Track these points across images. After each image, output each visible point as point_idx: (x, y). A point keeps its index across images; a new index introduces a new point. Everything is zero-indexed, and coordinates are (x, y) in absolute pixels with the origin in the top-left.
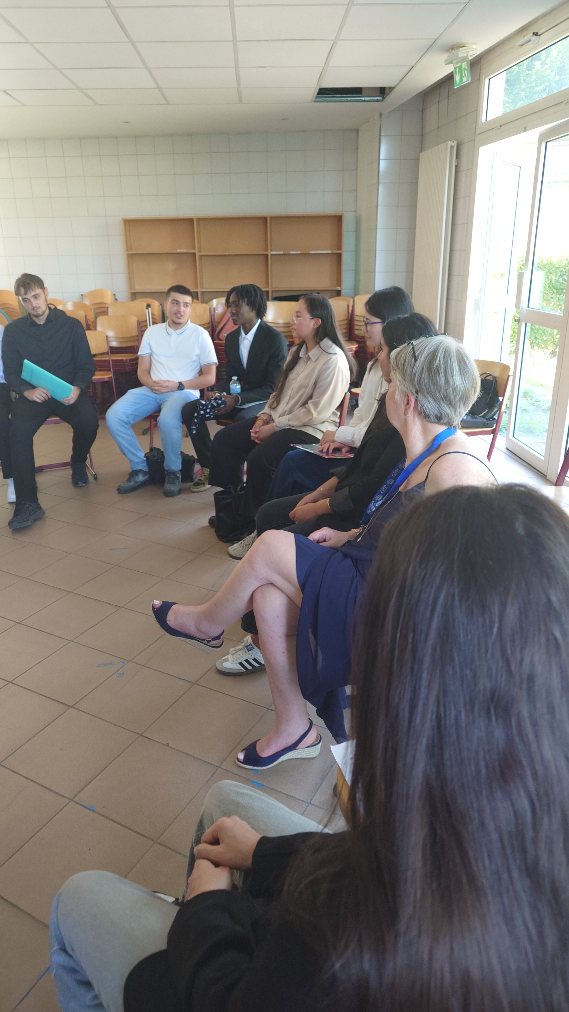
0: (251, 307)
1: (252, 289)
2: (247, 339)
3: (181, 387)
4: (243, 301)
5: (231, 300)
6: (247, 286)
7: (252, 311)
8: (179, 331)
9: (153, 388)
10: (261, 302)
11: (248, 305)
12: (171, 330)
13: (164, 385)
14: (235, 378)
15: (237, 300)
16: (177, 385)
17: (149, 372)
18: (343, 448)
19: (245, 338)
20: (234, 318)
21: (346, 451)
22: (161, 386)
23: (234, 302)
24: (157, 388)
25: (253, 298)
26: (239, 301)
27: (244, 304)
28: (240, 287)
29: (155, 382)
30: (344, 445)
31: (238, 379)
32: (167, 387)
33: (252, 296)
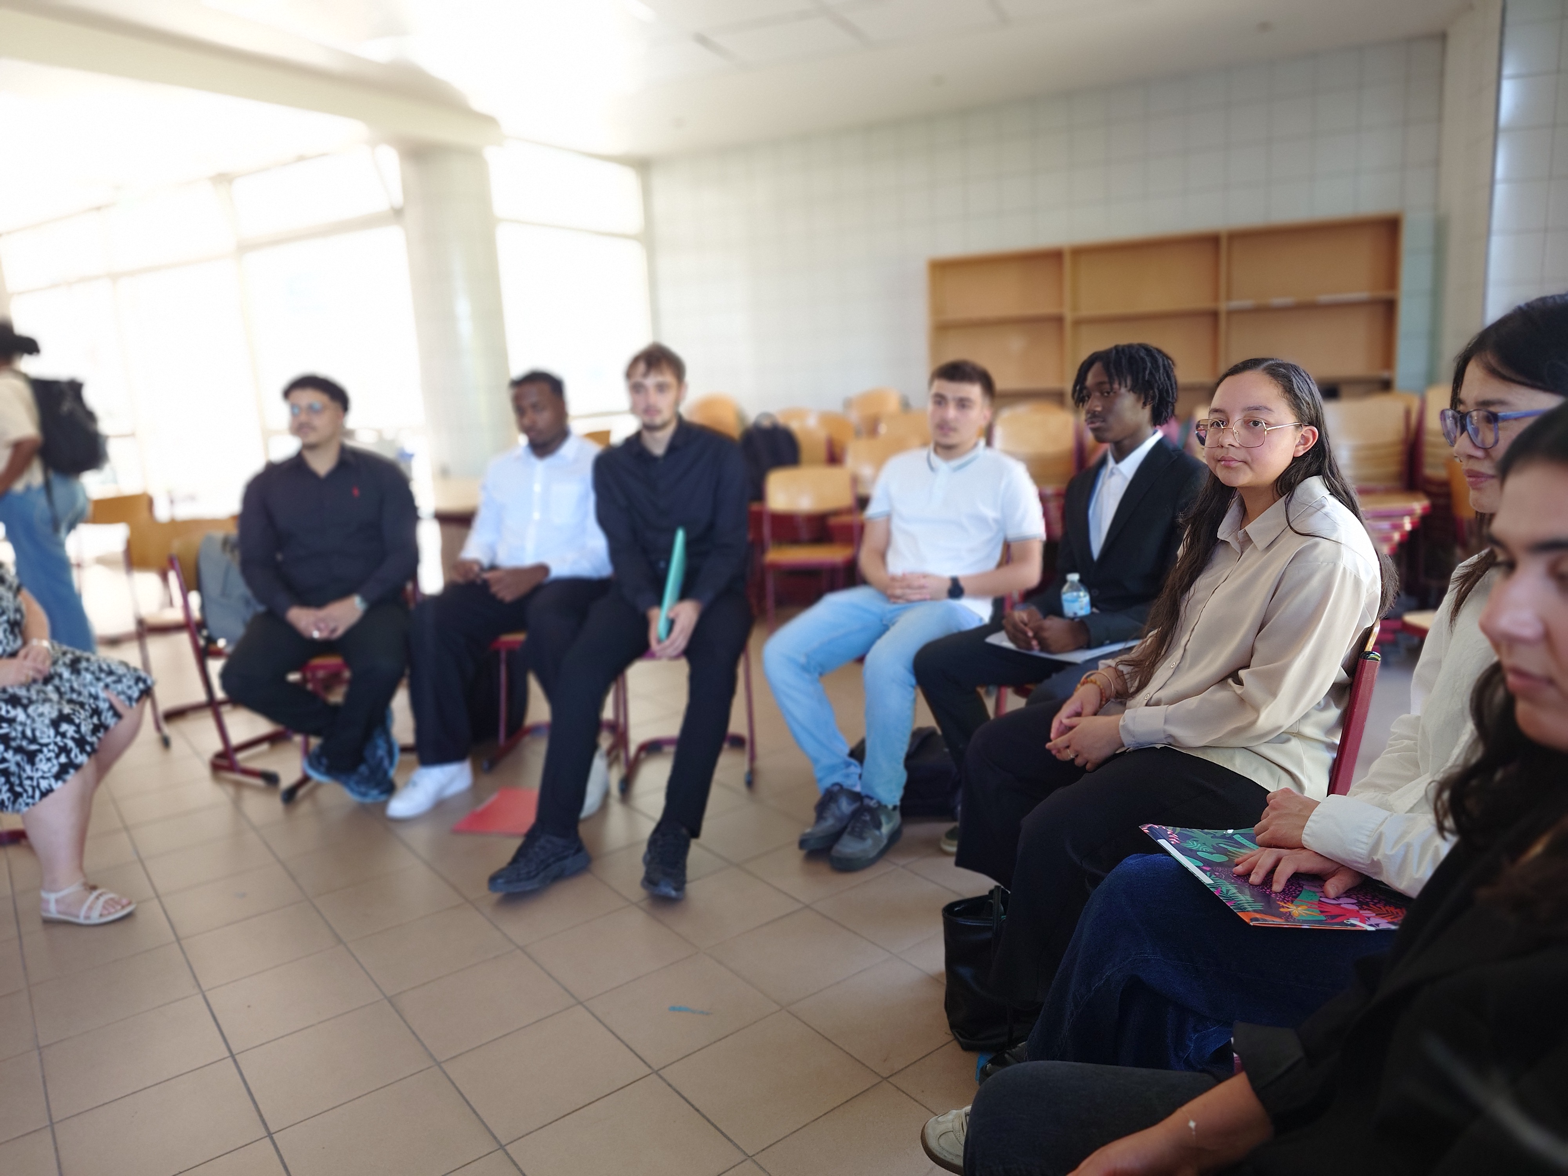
0: (1143, 396)
1: (1143, 353)
2: (1121, 473)
3: (956, 590)
4: (1123, 385)
5: (1090, 380)
6: (1130, 346)
7: (1145, 404)
8: (955, 463)
9: (889, 592)
10: (1168, 382)
11: (1134, 392)
12: (936, 460)
13: (916, 583)
14: (1074, 577)
15: (1106, 379)
16: (947, 585)
17: (882, 556)
18: (1332, 874)
19: (1114, 471)
20: (1097, 425)
21: (1341, 891)
22: (909, 587)
23: (1099, 385)
24: (898, 592)
25: (1147, 372)
26: (1111, 383)
27: (1123, 390)
28: (1114, 352)
29: (893, 579)
30: (1338, 867)
31: (1081, 581)
32: (922, 587)
33: (1145, 369)
